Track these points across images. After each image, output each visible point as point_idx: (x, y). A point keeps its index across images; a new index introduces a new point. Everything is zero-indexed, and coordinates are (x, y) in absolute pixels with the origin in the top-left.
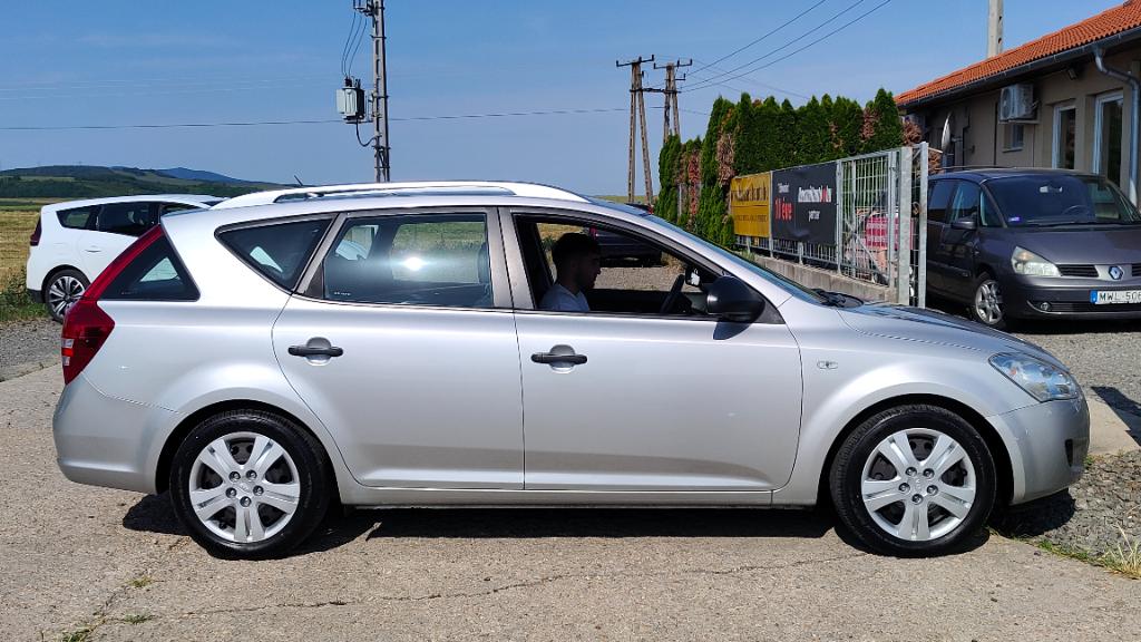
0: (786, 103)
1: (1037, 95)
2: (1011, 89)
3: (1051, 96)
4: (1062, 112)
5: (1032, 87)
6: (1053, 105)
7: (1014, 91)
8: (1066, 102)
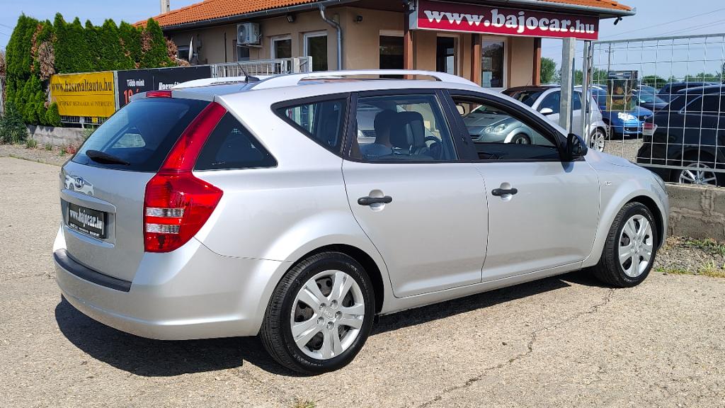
0: (88, 23)
1: (261, 31)
2: (246, 25)
3: (269, 32)
4: (275, 42)
5: (258, 24)
6: (270, 37)
7: (249, 27)
8: (280, 36)
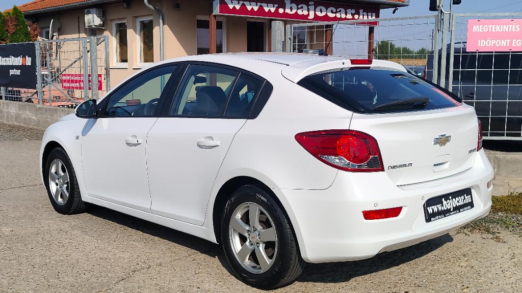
2: (91, 10)
3: (111, 16)
4: (117, 24)
5: (102, 10)
6: (112, 20)
7: (93, 12)
